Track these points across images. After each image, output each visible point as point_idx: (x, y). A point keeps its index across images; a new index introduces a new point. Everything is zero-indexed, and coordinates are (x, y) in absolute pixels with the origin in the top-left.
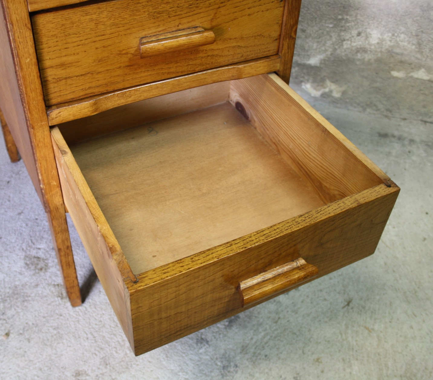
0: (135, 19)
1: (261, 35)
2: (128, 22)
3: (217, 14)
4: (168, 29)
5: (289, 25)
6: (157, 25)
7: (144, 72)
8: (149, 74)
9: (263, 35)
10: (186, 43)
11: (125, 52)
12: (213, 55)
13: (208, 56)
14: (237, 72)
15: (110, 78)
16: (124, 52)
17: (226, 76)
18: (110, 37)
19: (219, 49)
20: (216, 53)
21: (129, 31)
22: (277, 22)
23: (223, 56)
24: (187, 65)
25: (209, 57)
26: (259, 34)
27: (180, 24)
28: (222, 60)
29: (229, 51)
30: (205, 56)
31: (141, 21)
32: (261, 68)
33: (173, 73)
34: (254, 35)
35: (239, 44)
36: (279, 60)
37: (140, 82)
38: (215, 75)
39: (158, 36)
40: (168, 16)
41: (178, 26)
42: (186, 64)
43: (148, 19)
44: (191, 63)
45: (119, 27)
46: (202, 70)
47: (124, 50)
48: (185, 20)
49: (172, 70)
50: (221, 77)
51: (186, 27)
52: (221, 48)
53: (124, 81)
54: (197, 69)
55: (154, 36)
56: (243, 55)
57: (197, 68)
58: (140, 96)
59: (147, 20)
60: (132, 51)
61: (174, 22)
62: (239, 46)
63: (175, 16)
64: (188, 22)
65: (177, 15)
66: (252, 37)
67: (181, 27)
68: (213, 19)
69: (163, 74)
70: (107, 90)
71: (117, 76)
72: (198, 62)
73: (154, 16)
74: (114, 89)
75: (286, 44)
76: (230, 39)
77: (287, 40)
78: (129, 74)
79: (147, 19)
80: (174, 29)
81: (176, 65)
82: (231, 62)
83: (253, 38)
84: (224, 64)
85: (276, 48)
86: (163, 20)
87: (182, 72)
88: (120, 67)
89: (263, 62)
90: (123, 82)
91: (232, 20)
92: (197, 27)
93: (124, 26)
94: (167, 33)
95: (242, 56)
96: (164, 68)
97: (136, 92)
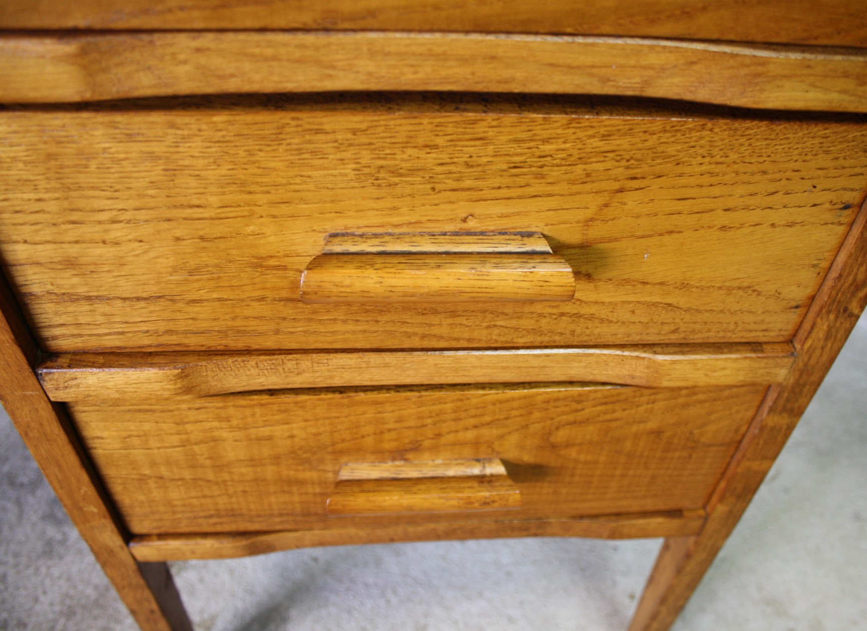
0: (309, 177)
1: (749, 287)
2: (284, 181)
3: (610, 209)
4: (429, 225)
5: (851, 278)
6: (389, 205)
7: (345, 322)
8: (359, 328)
9: (756, 288)
11: (277, 263)
12: (578, 316)
13: (562, 314)
14: (646, 371)
15: (233, 319)
16: (272, 262)
17: (610, 373)
18: (223, 215)
19: (603, 303)
21: (285, 209)
22: (815, 262)
23: (611, 322)
24: (488, 327)
25: (564, 318)
26: (745, 284)
27: (472, 215)
28: (605, 332)
29: (633, 312)
30: (551, 314)
31: (330, 186)
32: (728, 372)
33: (440, 338)
34: (727, 284)
35: (669, 300)
36: (789, 361)
37: (331, 343)
38: (576, 364)
39: (387, 238)
40: (429, 186)
41: (465, 220)
42: (485, 324)
43: (357, 185)
44: (499, 323)
45: (250, 193)
46: (536, 344)
47: (271, 257)
48: (491, 208)
49: (436, 331)
50: (596, 372)
51: (492, 228)
52: (607, 300)
53: (277, 332)
54: (521, 341)
55: (376, 236)
56: (678, 329)
57: (521, 337)
58: (331, 377)
59: (353, 188)
61: (449, 206)
62: (669, 305)
63: (454, 190)
64: (502, 216)
65: (463, 190)
66: (720, 288)
67: (473, 224)
68: (592, 220)
69: (408, 335)
70: (226, 346)
71: (254, 318)
72: (525, 323)
73: (377, 179)
74: (249, 347)
75: (825, 327)
76: (645, 283)
77: (832, 317)
78: (294, 319)
79: (353, 184)
80: (450, 228)
81: (450, 321)
82: (636, 338)
83: (722, 292)
84: (611, 340)
85: (791, 327)
86: (412, 196)
87: (469, 340)
88: (262, 299)
89: (737, 359)
90: (276, 334)
91: (661, 235)
92: (530, 235)
93: (268, 192)
94: (422, 234)
95: (674, 332)
96: (409, 321)
97: (315, 365)
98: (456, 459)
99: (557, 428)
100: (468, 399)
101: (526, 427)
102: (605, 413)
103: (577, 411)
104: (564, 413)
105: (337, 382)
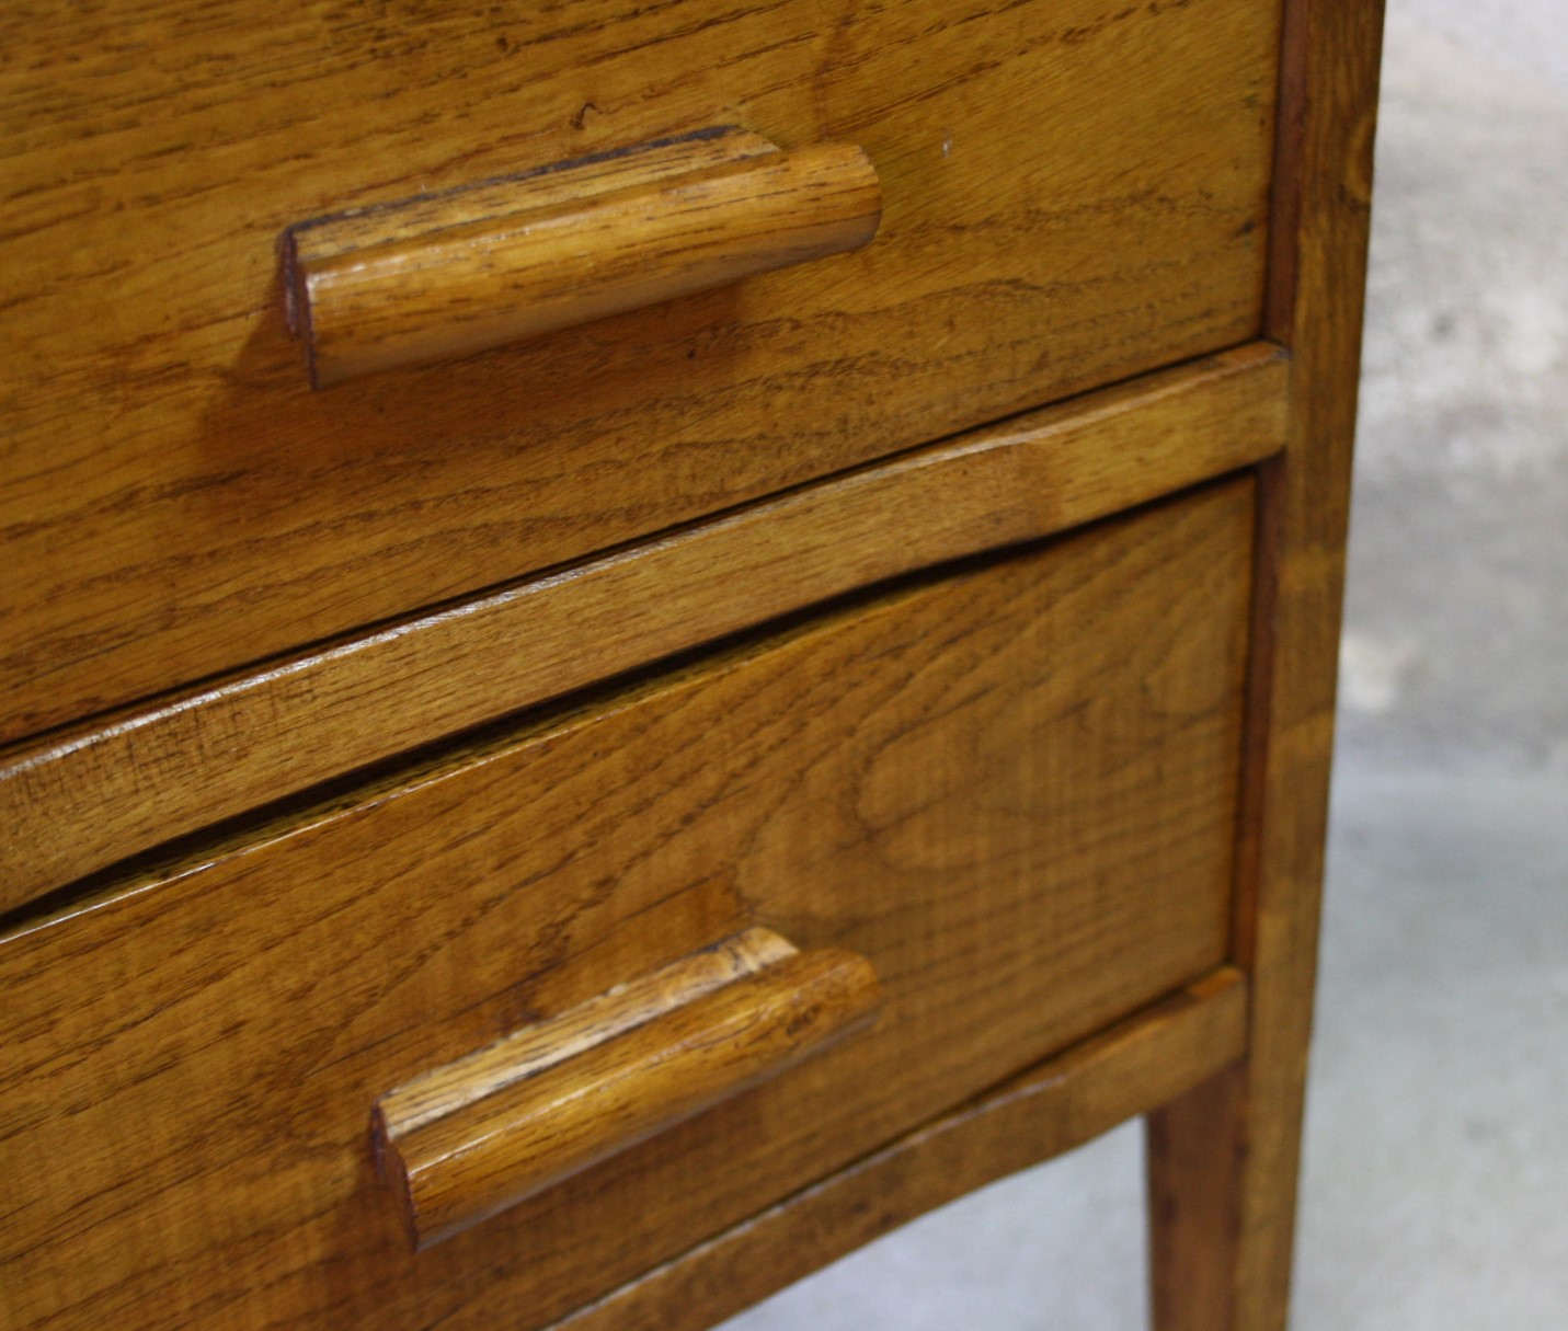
0: (227, 57)
1: (1149, 193)
2: (169, 80)
3: (855, 28)
4: (506, 152)
5: (1327, 103)
6: (414, 110)
7: (338, 528)
8: (379, 541)
9: (1163, 191)
10: (675, 243)
11: (163, 359)
12: (845, 365)
13: (814, 370)
14: (1021, 485)
15: (52, 598)
16: (153, 358)
17: (947, 524)
18: (22, 222)
19: (887, 310)
20: (862, 342)
21: (176, 172)
22: (1249, 92)
23: (913, 367)
24: (666, 455)
25: (820, 381)
26: (1142, 185)
27: (590, 105)
28: (908, 402)
29: (951, 324)
30: (791, 375)
31: (279, 76)
32: (1178, 438)
33: (563, 523)
34: (1109, 194)
35: (1015, 269)
36: (1278, 374)
37: (308, 619)
38: (872, 522)
39: (424, 206)
40: (491, 38)
41: (578, 124)
42: (657, 448)
43: (337, 61)
44: (690, 436)
45: (88, 134)
46: (774, 487)
47: (149, 339)
48: (626, 78)
49: (554, 503)
50: (916, 534)
51: (636, 133)
52: (896, 299)
53: (169, 618)
55: (396, 207)
56: (1045, 355)
57: (740, 472)
58: (324, 744)
59: (330, 72)
60: (224, 343)
61: (540, 88)
62: (1015, 283)
63: (545, 39)
64: (654, 94)
65: (565, 33)
66: (1098, 208)
67: (596, 132)
68: (826, 66)
69: (490, 535)
70: (28, 717)
71: (107, 578)
72: (742, 420)
73: (381, 37)
74: (95, 700)
75: (1319, 254)
76: (958, 229)
77: (1323, 221)
78: (212, 554)
79: (330, 60)
80: (551, 153)
81: (582, 457)
82: (970, 406)
83: (1105, 218)
84: (922, 425)
85: (1250, 290)
86: (459, 72)
87: (631, 514)
88: (127, 500)
89: (1191, 392)
90: (165, 628)
91: (963, 80)
92: (719, 132)
93: (132, 124)
94: (495, 181)
95: (1041, 364)
96: (490, 483)
97: (281, 706)
98: (659, 967)
99: (869, 763)
100: (657, 719)
101: (798, 780)
102: (959, 673)
103: (900, 684)
104: (875, 703)
105: (341, 758)
